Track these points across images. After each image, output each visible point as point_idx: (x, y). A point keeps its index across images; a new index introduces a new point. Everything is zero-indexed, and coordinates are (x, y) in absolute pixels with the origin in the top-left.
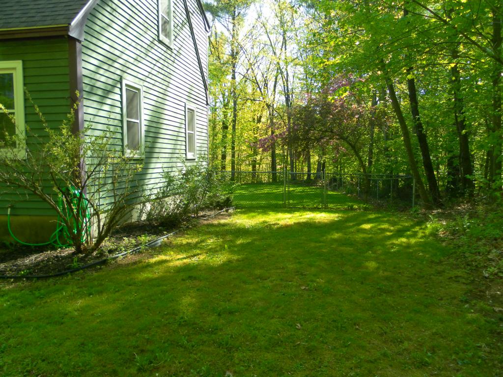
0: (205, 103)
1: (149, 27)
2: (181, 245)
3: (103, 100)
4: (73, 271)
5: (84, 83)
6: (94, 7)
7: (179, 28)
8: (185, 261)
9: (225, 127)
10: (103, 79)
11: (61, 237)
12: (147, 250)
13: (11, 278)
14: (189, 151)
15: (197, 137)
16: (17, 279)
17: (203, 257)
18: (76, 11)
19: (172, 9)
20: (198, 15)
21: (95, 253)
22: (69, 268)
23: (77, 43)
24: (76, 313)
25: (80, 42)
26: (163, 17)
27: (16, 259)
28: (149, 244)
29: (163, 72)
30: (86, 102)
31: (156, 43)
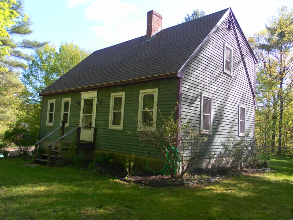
0: (253, 104)
1: (218, 67)
2: (225, 183)
3: (191, 104)
4: (168, 185)
5: (182, 97)
6: (189, 62)
7: (236, 64)
8: (223, 191)
9: (275, 118)
10: (192, 95)
11: (166, 170)
12: (205, 183)
13: (143, 184)
14: (241, 132)
15: (246, 124)
16: (145, 185)
17: (234, 191)
18: (180, 66)
19: (232, 55)
20: (250, 56)
21: (179, 180)
22: (166, 184)
23: (181, 79)
24: (164, 203)
25: (182, 79)
26: (227, 61)
27: (146, 176)
28: (207, 180)
29: (225, 89)
30: (183, 106)
31: (222, 74)
